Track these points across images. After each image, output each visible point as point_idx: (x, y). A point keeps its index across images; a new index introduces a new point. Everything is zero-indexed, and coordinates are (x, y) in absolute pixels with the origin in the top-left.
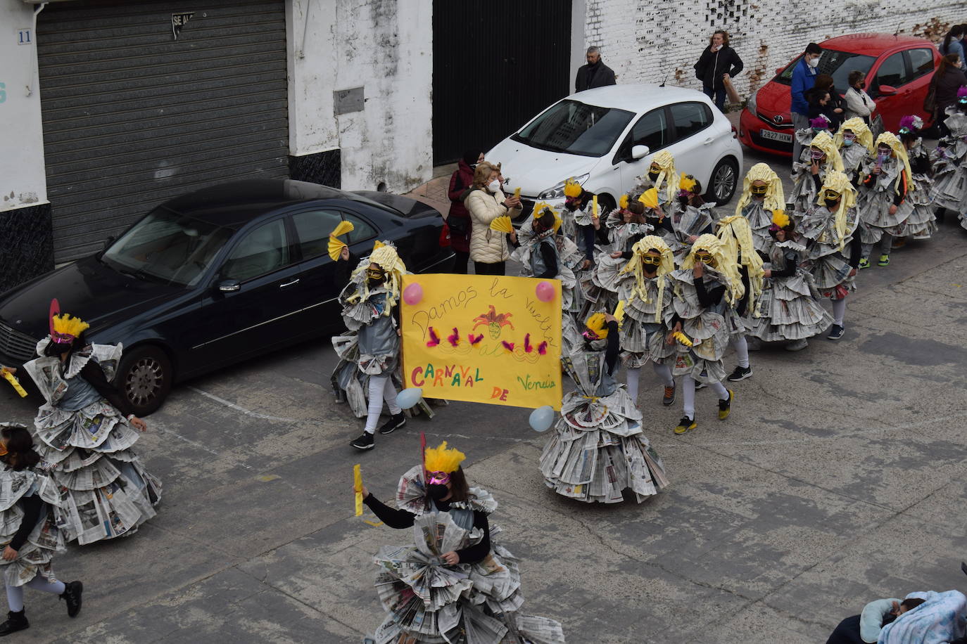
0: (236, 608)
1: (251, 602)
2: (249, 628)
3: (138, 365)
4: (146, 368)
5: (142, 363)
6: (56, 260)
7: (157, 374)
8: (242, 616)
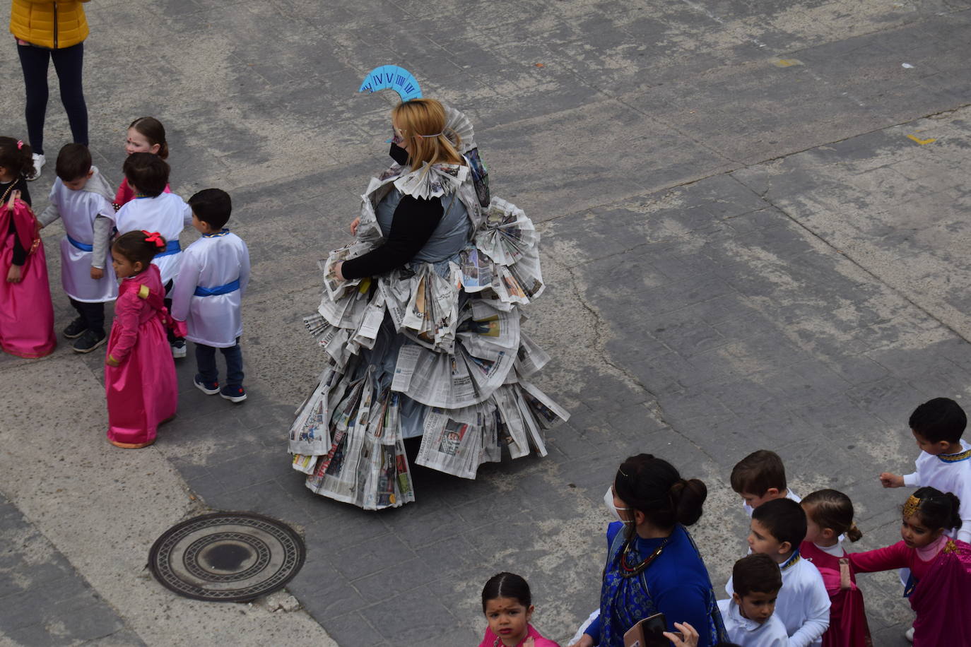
0: (723, 226)
1: (743, 221)
2: (737, 254)
8: (729, 238)
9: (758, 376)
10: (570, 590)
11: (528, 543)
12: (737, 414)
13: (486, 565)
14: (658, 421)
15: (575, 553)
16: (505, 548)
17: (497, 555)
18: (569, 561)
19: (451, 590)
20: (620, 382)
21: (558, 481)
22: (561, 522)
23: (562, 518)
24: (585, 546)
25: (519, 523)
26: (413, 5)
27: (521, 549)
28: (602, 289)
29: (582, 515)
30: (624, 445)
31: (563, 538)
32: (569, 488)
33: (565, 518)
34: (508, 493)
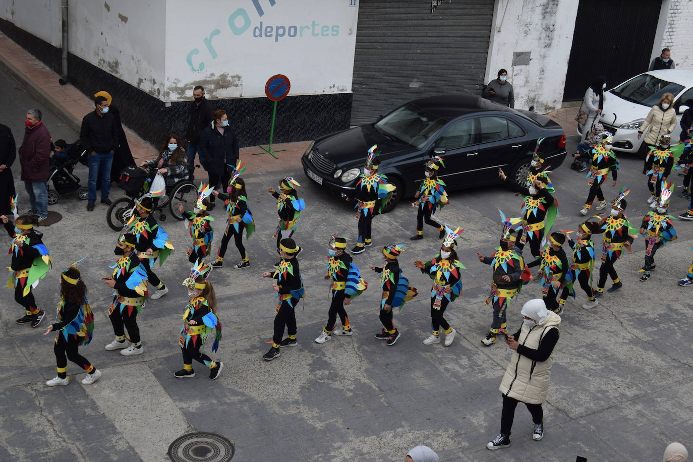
2: (420, 335)
6: (351, 124)
8: (417, 328)
9: (427, 386)
11: (328, 452)
12: (418, 402)
14: (385, 403)
15: (348, 457)
16: (318, 453)
17: (315, 457)
18: (345, 460)
20: (370, 386)
21: (342, 426)
22: (342, 444)
23: (343, 442)
24: (352, 455)
25: (325, 444)
27: (325, 454)
28: (364, 347)
29: (351, 441)
31: (343, 451)
32: (346, 429)
33: (344, 442)
34: (321, 430)
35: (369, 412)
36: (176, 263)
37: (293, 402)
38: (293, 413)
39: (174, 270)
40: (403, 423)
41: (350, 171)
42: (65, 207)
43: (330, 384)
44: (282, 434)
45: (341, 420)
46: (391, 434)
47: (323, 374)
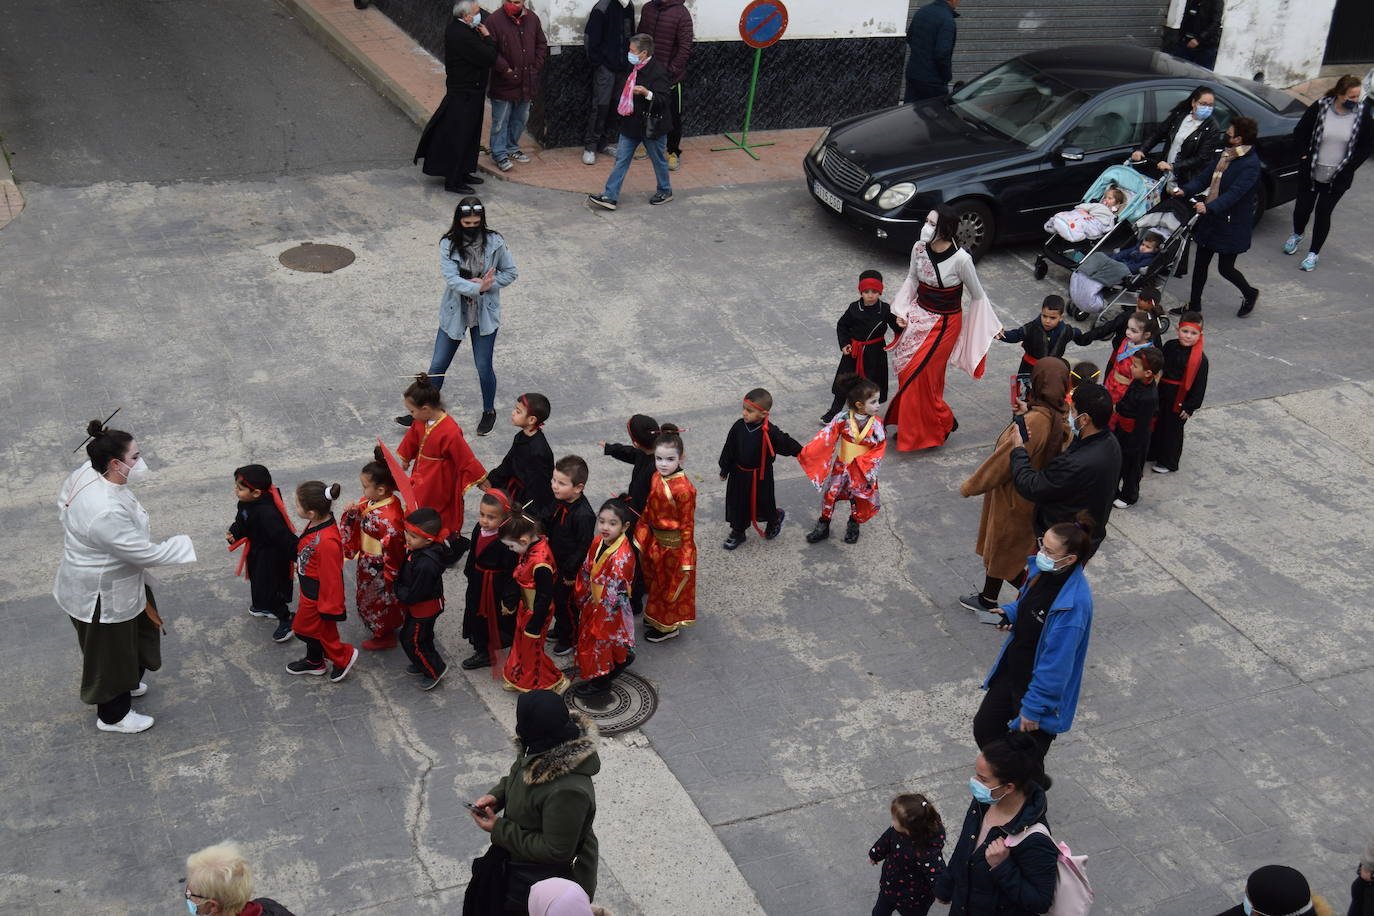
3: (962, 218)
4: (969, 223)
5: (966, 217)
7: (979, 231)
10: (861, 756)
11: (832, 715)
13: (796, 728)
14: (943, 630)
15: (867, 726)
16: (813, 718)
17: (806, 722)
18: (862, 732)
19: (768, 745)
20: (916, 596)
21: (860, 668)
22: (858, 701)
23: (859, 698)
24: (875, 722)
25: (827, 699)
26: (783, 288)
27: (825, 719)
28: (908, 522)
29: (876, 698)
30: (914, 646)
31: (859, 714)
32: (868, 676)
33: (862, 699)
34: (819, 674)
35: (911, 646)
36: (562, 351)
37: (770, 620)
38: (768, 639)
39: (557, 364)
40: (975, 670)
41: (896, 188)
42: (361, 239)
43: (842, 589)
44: (747, 676)
45: (860, 657)
46: (952, 690)
47: (828, 569)
